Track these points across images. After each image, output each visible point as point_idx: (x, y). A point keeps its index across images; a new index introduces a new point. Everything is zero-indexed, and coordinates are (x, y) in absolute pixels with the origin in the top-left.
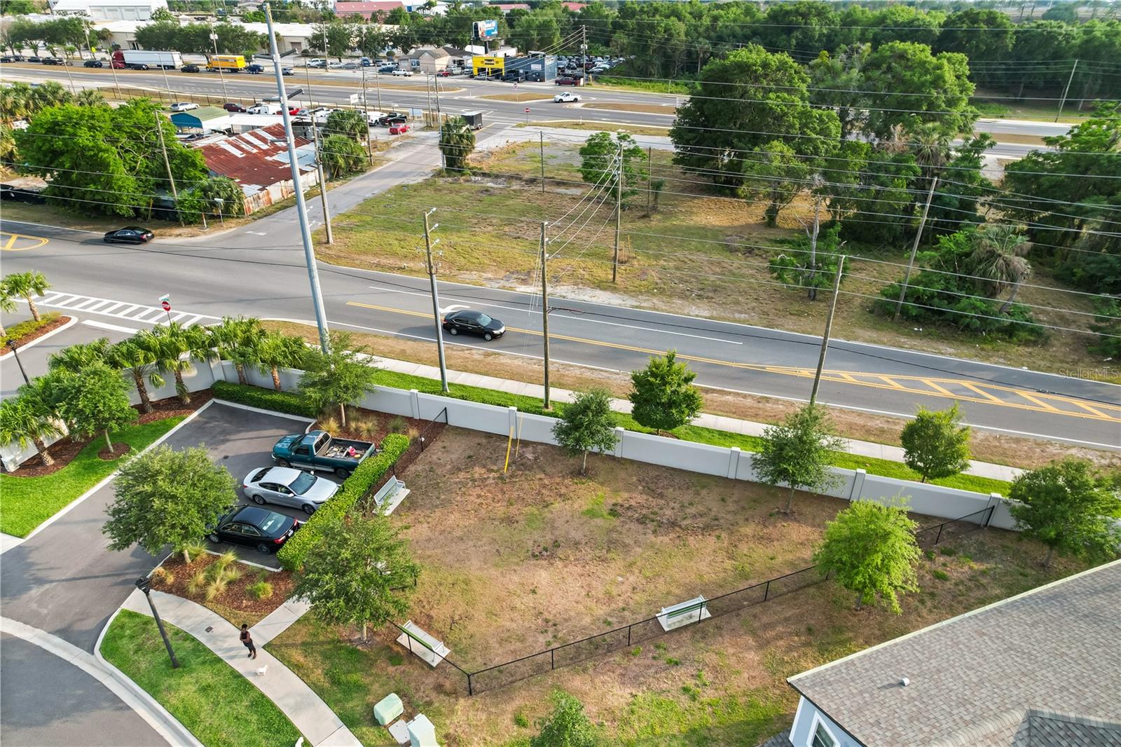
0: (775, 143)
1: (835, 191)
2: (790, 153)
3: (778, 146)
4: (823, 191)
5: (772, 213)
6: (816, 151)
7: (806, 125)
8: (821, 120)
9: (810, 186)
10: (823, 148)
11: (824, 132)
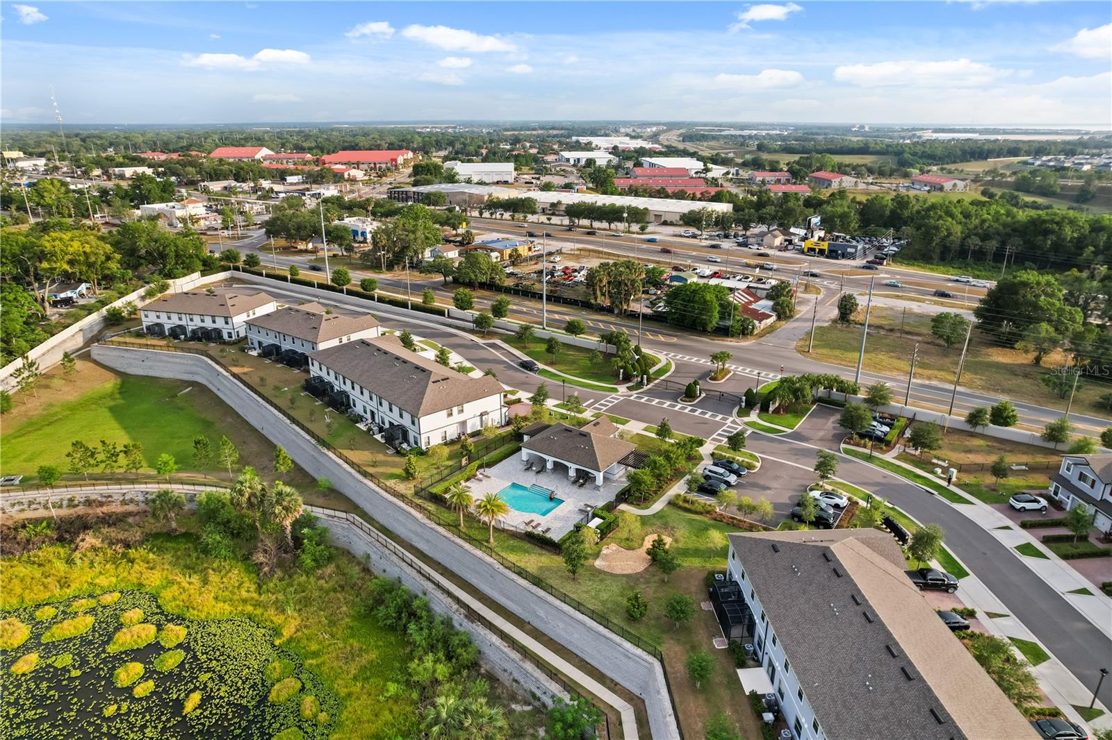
0: (1043, 324)
1: (1077, 350)
2: (1051, 329)
3: (1044, 325)
4: (1070, 350)
5: (1038, 359)
6: (1067, 329)
7: (1061, 315)
8: (1070, 313)
9: (1062, 346)
10: (1071, 328)
11: (1073, 320)
